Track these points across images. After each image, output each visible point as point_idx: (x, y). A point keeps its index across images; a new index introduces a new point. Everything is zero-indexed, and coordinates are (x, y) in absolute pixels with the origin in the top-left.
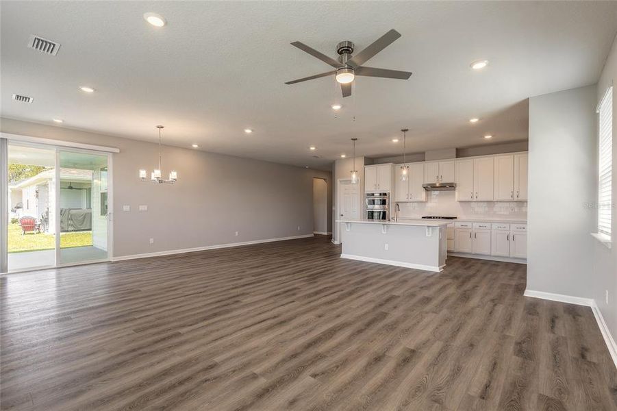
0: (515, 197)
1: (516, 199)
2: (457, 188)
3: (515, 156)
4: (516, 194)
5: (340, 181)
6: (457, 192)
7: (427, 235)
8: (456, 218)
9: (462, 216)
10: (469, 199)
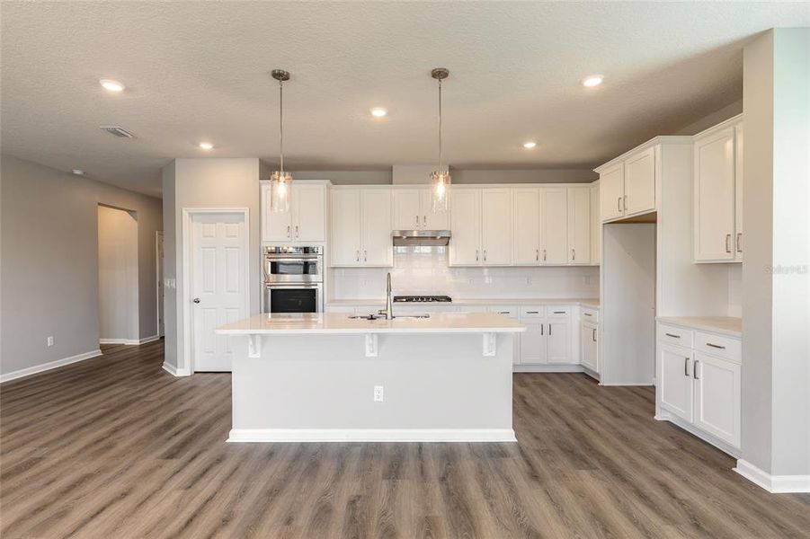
1: (541, 262)
2: (452, 241)
4: (542, 255)
6: (452, 250)
8: (449, 299)
10: (473, 262)
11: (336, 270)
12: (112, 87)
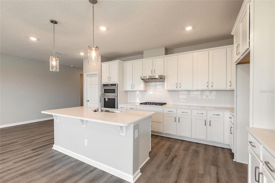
0: (210, 87)
1: (210, 88)
2: (166, 80)
3: (210, 52)
4: (210, 84)
5: (87, 75)
6: (165, 83)
7: (121, 134)
8: (165, 104)
9: (170, 102)
10: (175, 89)
11: (128, 92)
12: (33, 39)
